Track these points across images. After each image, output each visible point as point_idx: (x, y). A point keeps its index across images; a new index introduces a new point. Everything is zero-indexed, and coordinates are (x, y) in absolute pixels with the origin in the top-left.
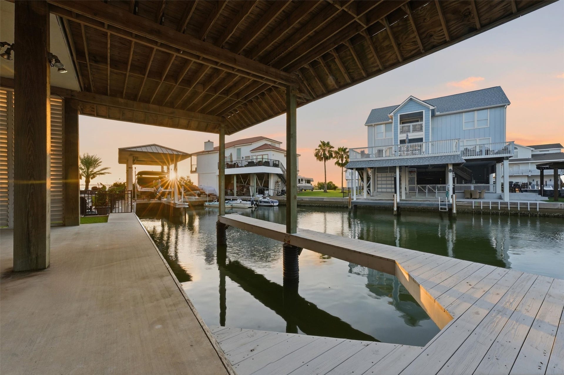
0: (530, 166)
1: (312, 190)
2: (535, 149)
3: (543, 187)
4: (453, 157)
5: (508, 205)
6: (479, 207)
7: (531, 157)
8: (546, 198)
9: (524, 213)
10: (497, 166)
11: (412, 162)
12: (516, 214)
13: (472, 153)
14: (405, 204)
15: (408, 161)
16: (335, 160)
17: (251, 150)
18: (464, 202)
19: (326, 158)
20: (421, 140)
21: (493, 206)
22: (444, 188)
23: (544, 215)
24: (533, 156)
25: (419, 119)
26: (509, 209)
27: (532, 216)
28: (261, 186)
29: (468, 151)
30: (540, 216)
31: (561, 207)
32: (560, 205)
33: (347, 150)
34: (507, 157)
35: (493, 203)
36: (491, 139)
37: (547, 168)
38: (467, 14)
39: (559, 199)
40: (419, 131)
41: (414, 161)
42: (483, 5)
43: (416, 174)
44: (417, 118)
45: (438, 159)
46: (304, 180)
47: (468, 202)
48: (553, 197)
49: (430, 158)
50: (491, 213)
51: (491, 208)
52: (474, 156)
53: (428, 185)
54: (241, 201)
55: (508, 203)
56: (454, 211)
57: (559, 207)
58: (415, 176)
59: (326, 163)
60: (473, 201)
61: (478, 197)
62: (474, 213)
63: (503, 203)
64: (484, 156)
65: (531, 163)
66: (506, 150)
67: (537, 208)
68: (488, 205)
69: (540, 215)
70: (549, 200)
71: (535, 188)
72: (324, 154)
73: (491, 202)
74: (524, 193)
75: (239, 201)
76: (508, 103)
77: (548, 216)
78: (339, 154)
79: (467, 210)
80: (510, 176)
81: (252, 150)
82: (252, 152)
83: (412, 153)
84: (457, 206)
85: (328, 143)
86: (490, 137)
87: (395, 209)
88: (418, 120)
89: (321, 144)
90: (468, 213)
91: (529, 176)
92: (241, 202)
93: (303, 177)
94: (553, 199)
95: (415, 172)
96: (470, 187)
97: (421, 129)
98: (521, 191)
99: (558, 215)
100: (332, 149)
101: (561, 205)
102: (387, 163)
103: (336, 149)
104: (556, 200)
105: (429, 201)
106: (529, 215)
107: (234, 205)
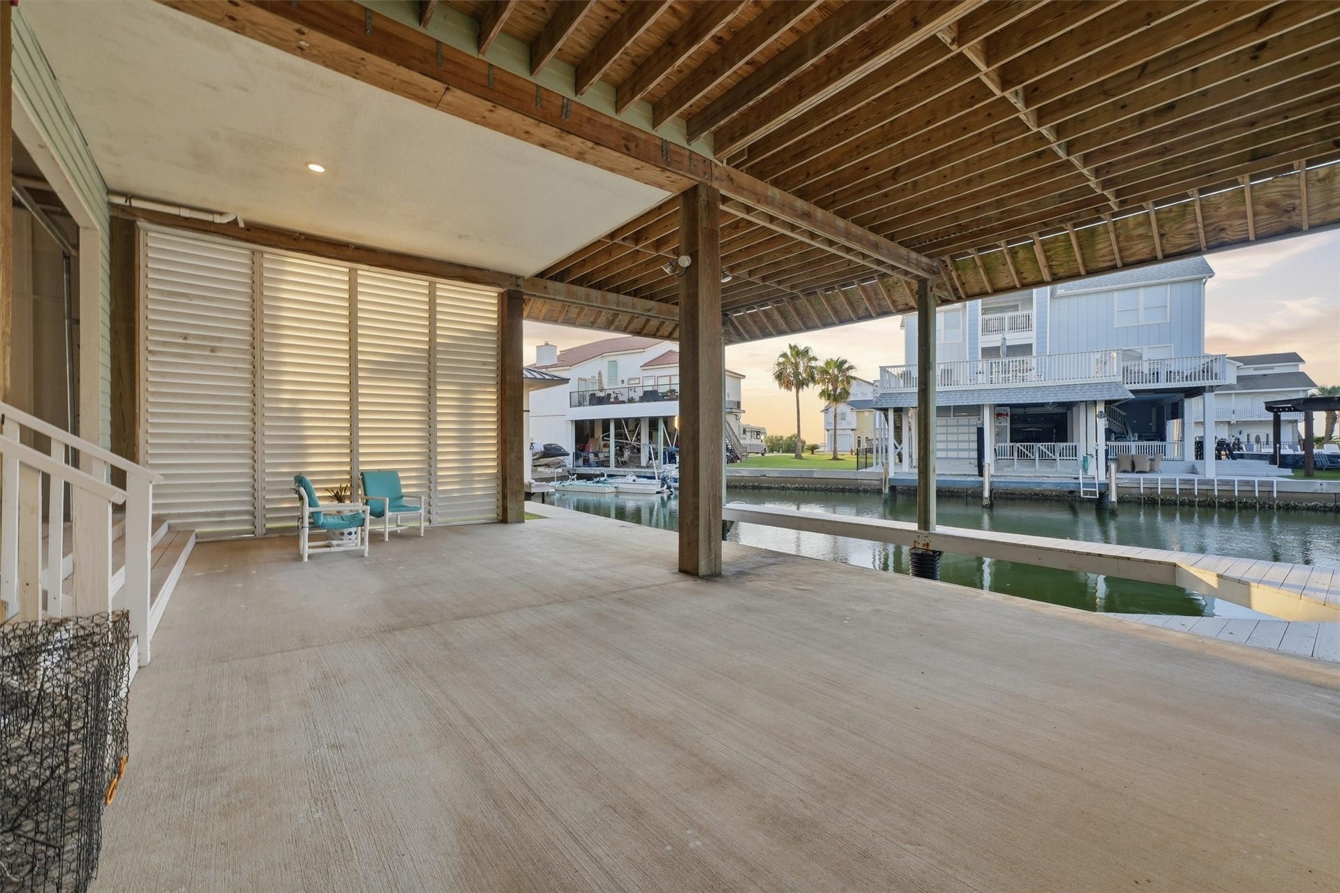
0: (1233, 401)
1: (762, 454)
2: (1244, 365)
3: (1280, 448)
4: (1106, 386)
5: (1214, 485)
6: (1153, 490)
7: (1234, 382)
8: (1289, 472)
9: (1246, 502)
10: (1185, 405)
11: (1020, 396)
12: (1230, 503)
13: (1138, 378)
14: (1007, 484)
15: (1011, 394)
16: (819, 388)
17: (642, 364)
18: (1122, 479)
19: (800, 384)
20: (1026, 349)
21: (1182, 487)
22: (1072, 449)
23: (1287, 505)
24: (1240, 378)
25: (1020, 303)
26: (1216, 494)
27: (1262, 507)
28: (672, 445)
29: (1131, 373)
30: (1279, 507)
31: (1322, 489)
32: (1319, 485)
33: (846, 366)
34: (1212, 386)
35: (1184, 481)
36: (1173, 347)
37: (1290, 410)
38: (1289, 209)
39: (1316, 473)
40: (1028, 329)
41: (1025, 393)
42: (1316, 202)
43: (1009, 418)
44: (1016, 300)
45: (1076, 391)
46: (748, 431)
47: (1131, 479)
48: (1301, 467)
49: (1058, 389)
50: (1178, 502)
51: (1178, 493)
52: (1138, 383)
53: (1039, 444)
54: (635, 478)
55: (1213, 480)
56: (1113, 498)
57: (1317, 490)
58: (1006, 423)
59: (800, 395)
60: (1141, 476)
61: (1148, 469)
62: (1143, 501)
63: (1204, 480)
64: (1163, 385)
65: (1235, 394)
66: (1207, 371)
67: (1273, 492)
68: (1172, 486)
69: (1278, 505)
70: (1293, 474)
71: (1255, 450)
72: (797, 374)
73: (1180, 480)
74: (1239, 461)
75: (630, 478)
76: (1210, 274)
77: (1295, 508)
78: (827, 373)
79: (1127, 496)
80: (1196, 423)
81: (645, 365)
82: (645, 368)
83: (1016, 376)
84: (1118, 487)
85: (806, 351)
86: (1170, 343)
87: (986, 494)
88: (1017, 305)
89: (789, 352)
90: (1130, 502)
91: (1232, 423)
92: (634, 481)
93: (746, 424)
94: (1302, 473)
95: (1007, 415)
96: (1129, 448)
97: (1028, 326)
98: (1234, 457)
99: (1316, 505)
100: (813, 364)
101: (1321, 485)
102: (965, 398)
103: (820, 363)
104: (1309, 475)
105: (1048, 477)
106: (1258, 506)
107: (623, 487)
